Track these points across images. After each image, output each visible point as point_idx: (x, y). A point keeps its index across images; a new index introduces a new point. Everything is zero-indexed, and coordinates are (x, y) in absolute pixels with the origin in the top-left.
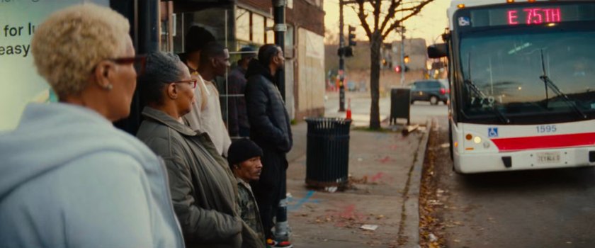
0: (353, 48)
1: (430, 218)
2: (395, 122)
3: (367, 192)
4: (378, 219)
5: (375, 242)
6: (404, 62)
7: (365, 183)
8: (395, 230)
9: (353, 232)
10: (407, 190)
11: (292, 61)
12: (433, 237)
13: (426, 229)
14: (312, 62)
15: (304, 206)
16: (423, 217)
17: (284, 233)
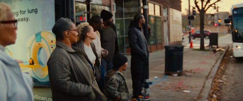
0: (195, 17)
1: (216, 88)
2: (212, 47)
3: (190, 76)
4: (192, 88)
5: (187, 98)
6: (218, 22)
7: (191, 72)
8: (198, 92)
9: (179, 93)
10: (209, 75)
11: (167, 22)
12: (215, 96)
13: (213, 93)
14: (176, 22)
15: (161, 82)
16: (213, 87)
17: (148, 93)
